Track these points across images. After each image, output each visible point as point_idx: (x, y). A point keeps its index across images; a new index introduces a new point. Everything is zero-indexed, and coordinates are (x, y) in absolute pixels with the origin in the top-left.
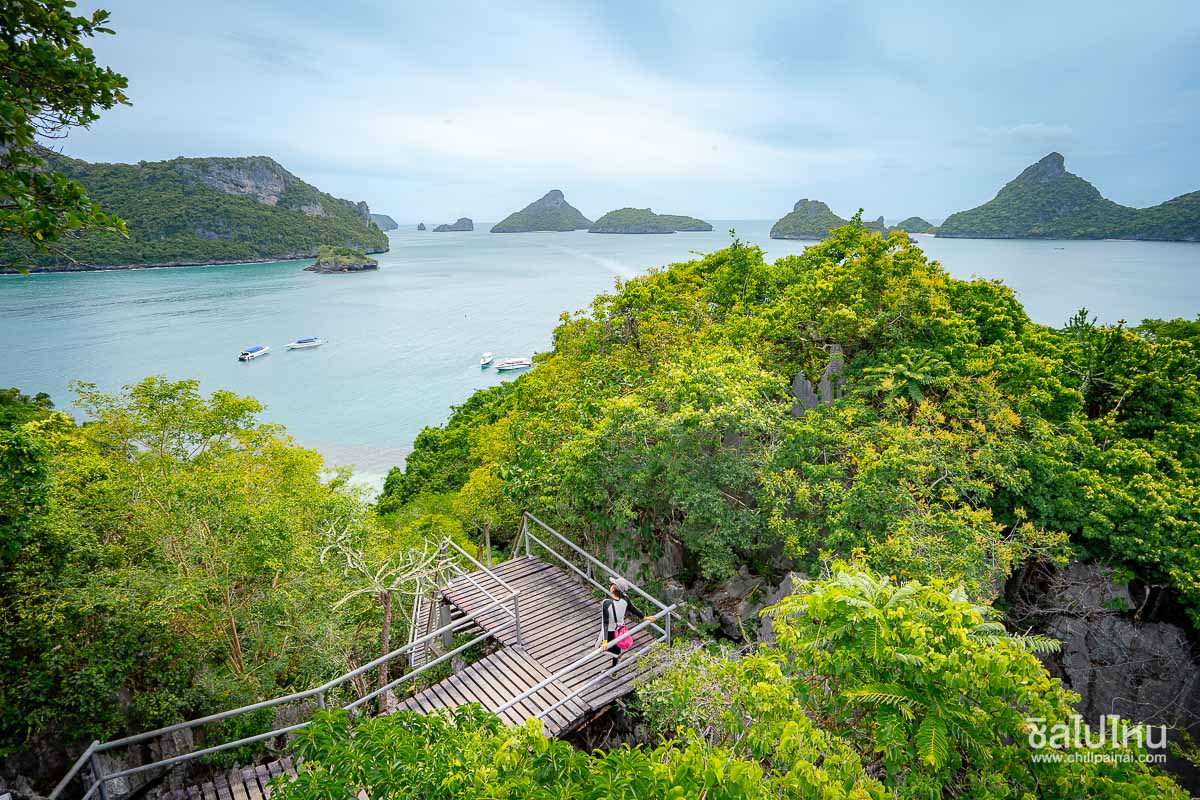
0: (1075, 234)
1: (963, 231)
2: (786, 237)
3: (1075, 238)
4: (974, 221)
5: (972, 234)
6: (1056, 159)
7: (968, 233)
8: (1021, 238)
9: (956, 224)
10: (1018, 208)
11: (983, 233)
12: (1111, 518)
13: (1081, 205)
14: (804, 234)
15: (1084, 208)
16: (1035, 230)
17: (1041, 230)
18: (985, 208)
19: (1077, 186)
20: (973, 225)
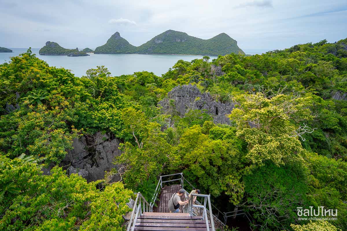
0: (126, 52)
1: (101, 52)
2: (46, 54)
3: (127, 54)
4: (103, 49)
5: (103, 53)
6: (117, 34)
7: (102, 53)
8: (115, 53)
9: (99, 50)
10: (113, 46)
11: (106, 52)
12: (98, 121)
13: (126, 45)
14: (52, 53)
15: (127, 46)
16: (118, 52)
17: (119, 51)
18: (104, 45)
19: (124, 41)
20: (103, 50)
